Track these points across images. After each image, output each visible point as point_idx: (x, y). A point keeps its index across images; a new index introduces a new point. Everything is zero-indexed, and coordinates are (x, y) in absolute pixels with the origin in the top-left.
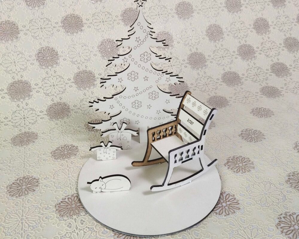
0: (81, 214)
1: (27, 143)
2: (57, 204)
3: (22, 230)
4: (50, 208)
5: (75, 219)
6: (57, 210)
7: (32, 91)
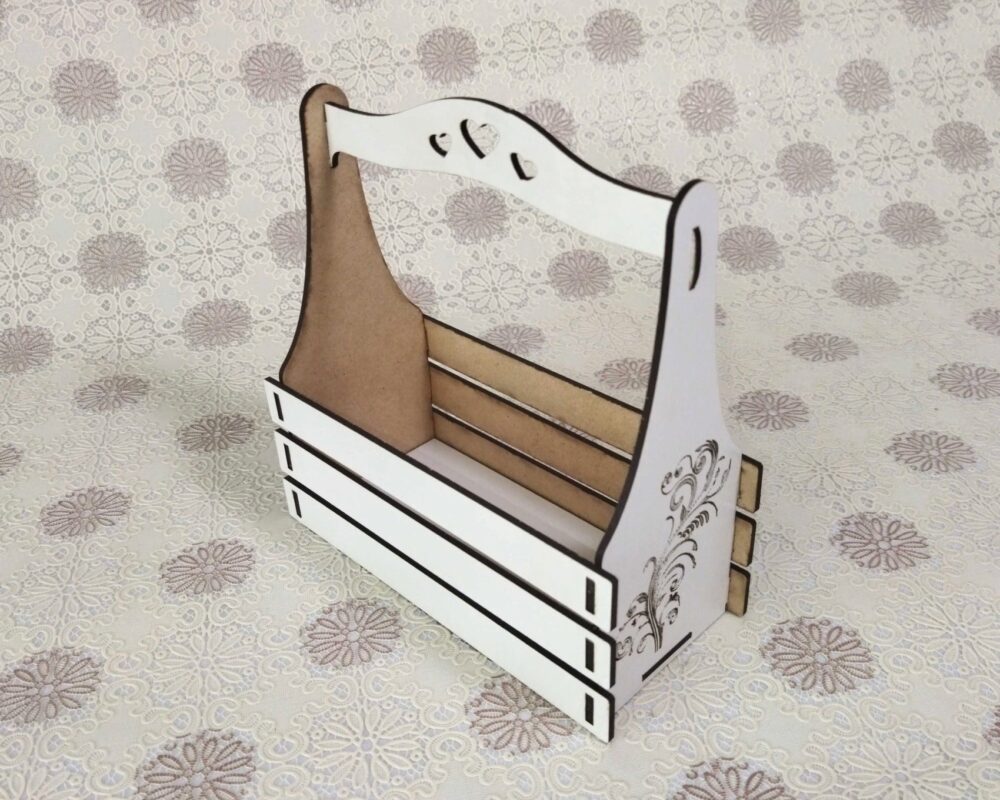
0: (227, 592)
1: (117, 404)
2: (168, 563)
3: (61, 615)
4: (146, 570)
5: (208, 601)
6: (163, 576)
7: (147, 266)
